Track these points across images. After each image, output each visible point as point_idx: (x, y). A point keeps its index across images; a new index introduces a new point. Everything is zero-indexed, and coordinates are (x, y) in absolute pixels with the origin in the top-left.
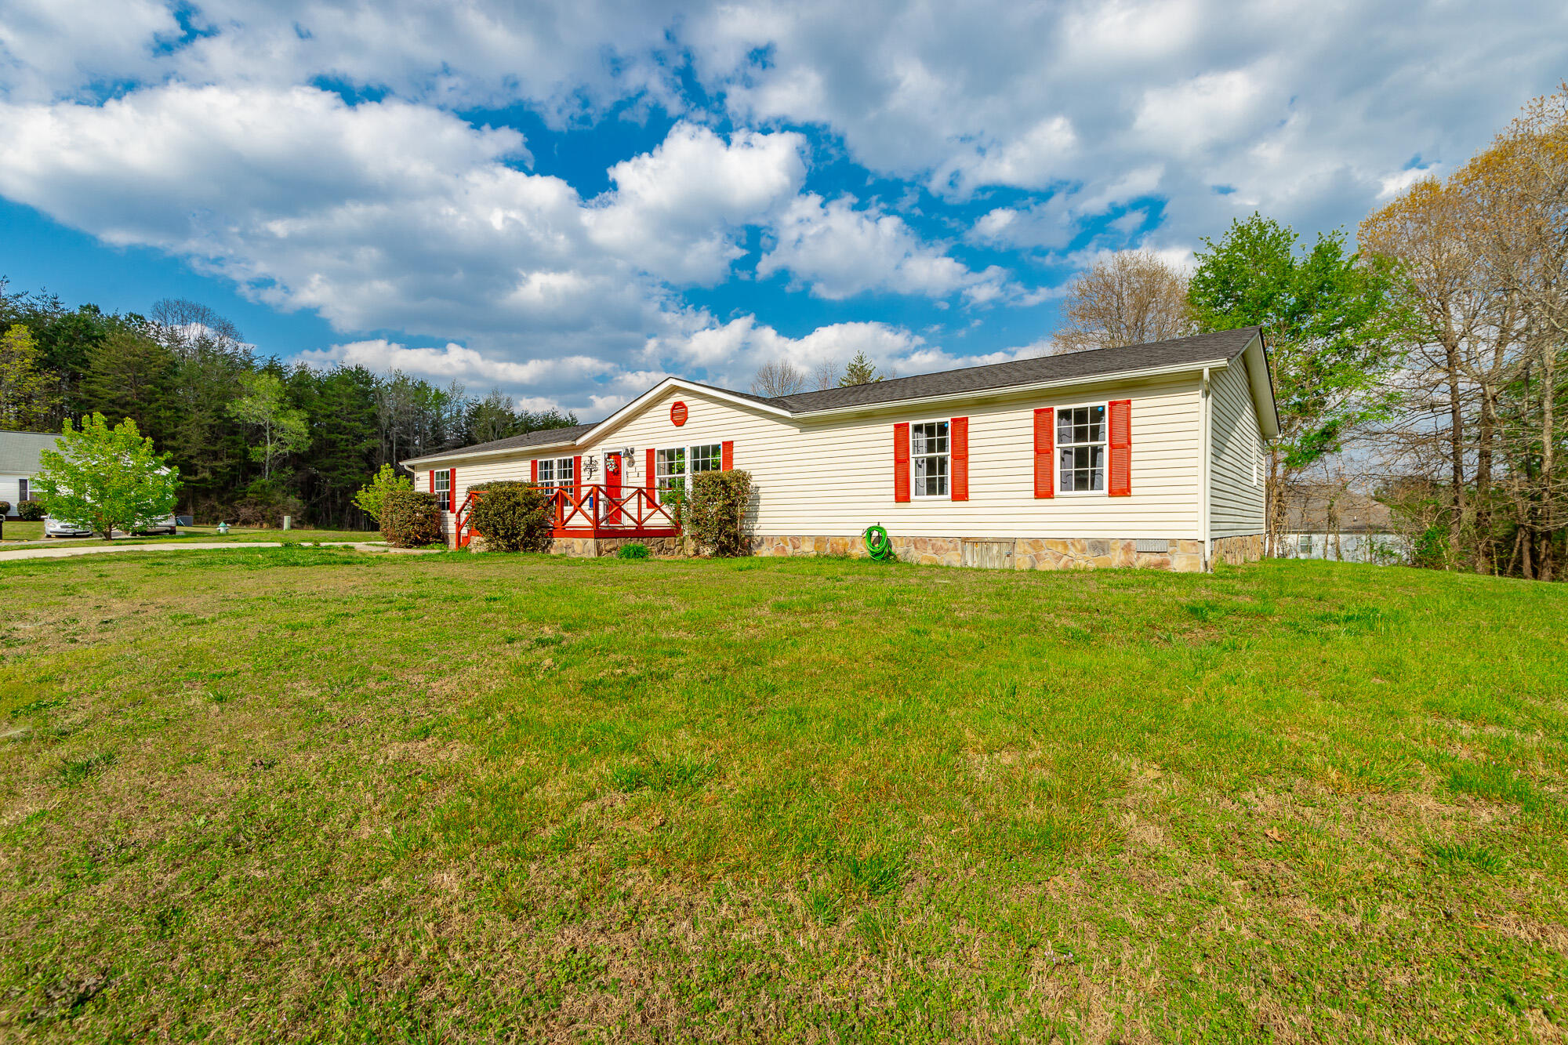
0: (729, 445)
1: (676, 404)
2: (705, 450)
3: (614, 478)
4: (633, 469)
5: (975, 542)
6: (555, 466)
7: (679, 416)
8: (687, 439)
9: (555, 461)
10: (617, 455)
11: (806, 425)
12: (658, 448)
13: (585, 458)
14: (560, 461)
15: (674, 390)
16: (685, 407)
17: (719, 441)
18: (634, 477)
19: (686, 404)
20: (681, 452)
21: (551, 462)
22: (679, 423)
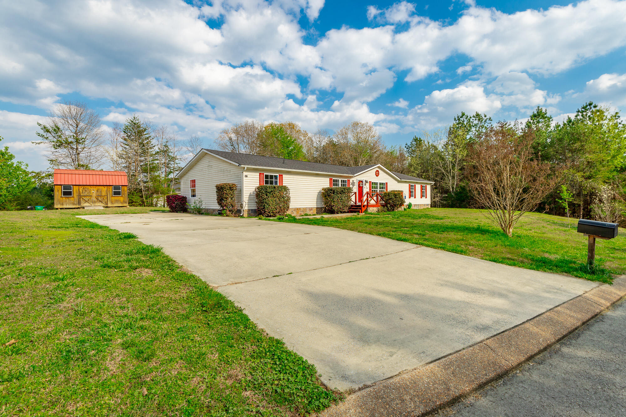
0: (387, 183)
1: (377, 171)
2: (382, 183)
3: (360, 189)
4: (365, 186)
5: (416, 205)
6: (340, 182)
7: (377, 174)
8: (378, 180)
9: (340, 180)
10: (362, 182)
11: (399, 182)
12: (372, 181)
13: (351, 181)
14: (342, 180)
15: (379, 167)
16: (378, 172)
17: (385, 182)
18: (366, 189)
19: (379, 171)
20: (377, 183)
21: (338, 180)
22: (377, 176)
